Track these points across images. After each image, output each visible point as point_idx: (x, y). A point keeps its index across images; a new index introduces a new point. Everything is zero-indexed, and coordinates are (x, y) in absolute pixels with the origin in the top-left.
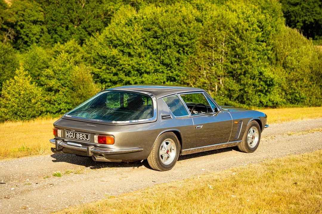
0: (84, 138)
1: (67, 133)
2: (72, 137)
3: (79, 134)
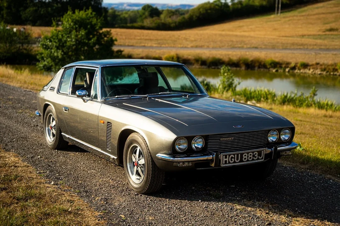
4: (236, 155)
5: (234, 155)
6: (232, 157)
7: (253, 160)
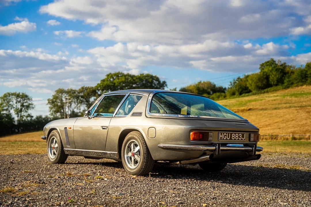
0: (240, 138)
1: (221, 135)
2: (227, 139)
3: (235, 134)
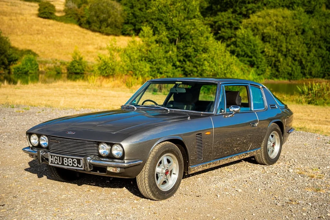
4: (58, 157)
5: (57, 156)
6: (56, 159)
7: (73, 166)
